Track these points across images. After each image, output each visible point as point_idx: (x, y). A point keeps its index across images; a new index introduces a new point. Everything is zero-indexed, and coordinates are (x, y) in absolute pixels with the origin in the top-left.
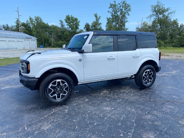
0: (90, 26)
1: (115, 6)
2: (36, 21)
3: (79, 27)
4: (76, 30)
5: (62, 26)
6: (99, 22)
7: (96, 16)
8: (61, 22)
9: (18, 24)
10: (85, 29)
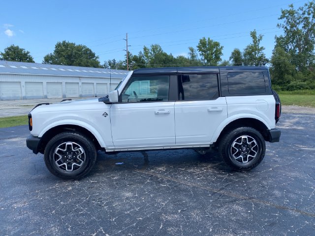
0: (242, 55)
1: (292, 13)
2: (152, 53)
3: (221, 57)
4: (216, 62)
5: (193, 56)
6: (260, 46)
7: (253, 35)
8: (192, 50)
9: (129, 58)
10: (232, 60)
